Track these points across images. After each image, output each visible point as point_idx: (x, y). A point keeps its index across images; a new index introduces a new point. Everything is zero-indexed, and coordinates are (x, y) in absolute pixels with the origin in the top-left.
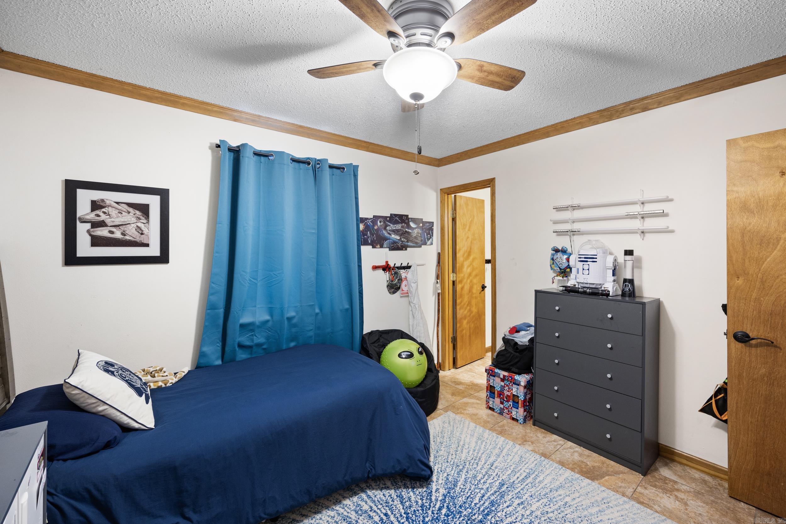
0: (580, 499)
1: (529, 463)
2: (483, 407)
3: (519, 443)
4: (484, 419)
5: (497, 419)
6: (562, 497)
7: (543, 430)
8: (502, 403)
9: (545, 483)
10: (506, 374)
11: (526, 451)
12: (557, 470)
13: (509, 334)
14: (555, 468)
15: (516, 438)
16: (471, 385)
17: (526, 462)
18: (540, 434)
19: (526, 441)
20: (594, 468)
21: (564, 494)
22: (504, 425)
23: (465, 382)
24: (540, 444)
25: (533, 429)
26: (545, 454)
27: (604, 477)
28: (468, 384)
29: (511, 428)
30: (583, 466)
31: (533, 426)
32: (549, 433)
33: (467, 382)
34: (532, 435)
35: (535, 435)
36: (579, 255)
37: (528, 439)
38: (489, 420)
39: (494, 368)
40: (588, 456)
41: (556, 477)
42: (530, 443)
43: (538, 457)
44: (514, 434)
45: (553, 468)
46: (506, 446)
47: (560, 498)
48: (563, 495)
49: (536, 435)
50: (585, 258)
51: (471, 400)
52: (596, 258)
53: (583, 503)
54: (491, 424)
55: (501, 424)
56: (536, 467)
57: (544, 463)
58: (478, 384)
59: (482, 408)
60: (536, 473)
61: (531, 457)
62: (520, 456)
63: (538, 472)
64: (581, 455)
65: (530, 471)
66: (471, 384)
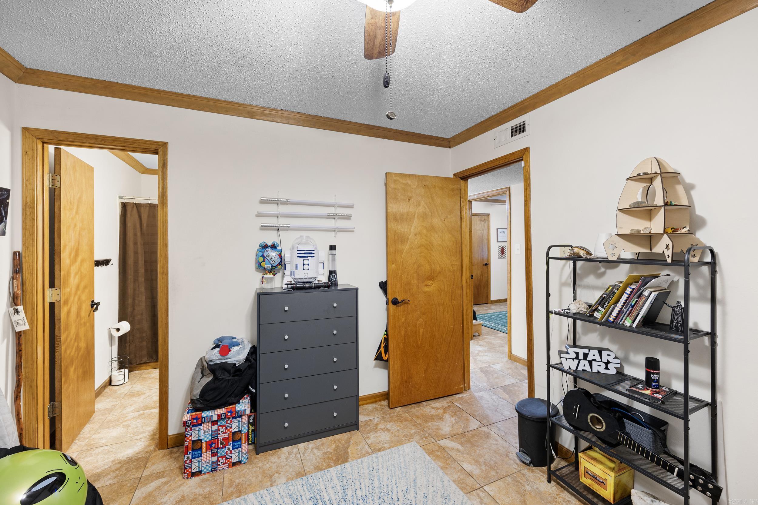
0: (363, 484)
1: (302, 494)
2: (179, 480)
3: (269, 484)
4: (200, 495)
5: (216, 481)
6: (355, 495)
7: (271, 452)
8: (214, 455)
9: (334, 498)
10: (222, 411)
11: (285, 486)
12: (325, 477)
13: (221, 357)
14: (322, 477)
15: (260, 482)
16: (122, 467)
17: (299, 496)
18: (273, 458)
19: (271, 477)
20: (336, 451)
21: (353, 492)
22: (231, 480)
23: (103, 468)
24: (285, 467)
25: (261, 459)
26: (299, 473)
27: (348, 452)
28: (114, 468)
29: (242, 476)
30: (330, 456)
31: (258, 456)
32: (277, 450)
33: (106, 467)
34: (268, 466)
35: (270, 463)
36: (298, 251)
37: (270, 472)
38: (208, 489)
39: (197, 413)
40: (323, 444)
41: (332, 484)
42: (277, 475)
43: (299, 481)
44: (253, 480)
45: (321, 479)
46: (265, 500)
47: (355, 498)
48: (353, 494)
49: (272, 462)
50: (305, 253)
51: (148, 486)
52: (314, 253)
53: (367, 485)
54: (217, 493)
55: (226, 482)
56: (311, 492)
57: (310, 481)
58: (132, 457)
59: (180, 483)
60: (318, 497)
61: (296, 487)
62: (288, 496)
63: (317, 495)
64: (318, 448)
65: (312, 500)
66: (120, 465)
